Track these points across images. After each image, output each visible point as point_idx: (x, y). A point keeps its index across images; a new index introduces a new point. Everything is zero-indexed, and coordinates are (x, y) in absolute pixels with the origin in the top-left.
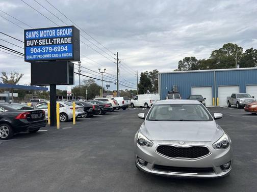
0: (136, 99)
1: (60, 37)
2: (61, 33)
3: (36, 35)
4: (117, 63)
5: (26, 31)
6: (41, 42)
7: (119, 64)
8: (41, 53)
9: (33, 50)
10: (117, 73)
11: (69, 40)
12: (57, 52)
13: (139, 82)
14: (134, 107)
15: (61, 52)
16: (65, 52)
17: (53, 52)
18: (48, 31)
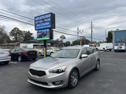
0: (99, 46)
1: (46, 19)
2: (47, 16)
3: (38, 19)
4: (92, 27)
5: (35, 17)
6: (40, 22)
7: (92, 28)
8: (40, 26)
9: (38, 25)
10: (92, 32)
11: (49, 19)
12: (46, 26)
13: (107, 37)
14: (98, 50)
15: (47, 25)
16: (48, 25)
17: (44, 26)
18: (42, 16)
